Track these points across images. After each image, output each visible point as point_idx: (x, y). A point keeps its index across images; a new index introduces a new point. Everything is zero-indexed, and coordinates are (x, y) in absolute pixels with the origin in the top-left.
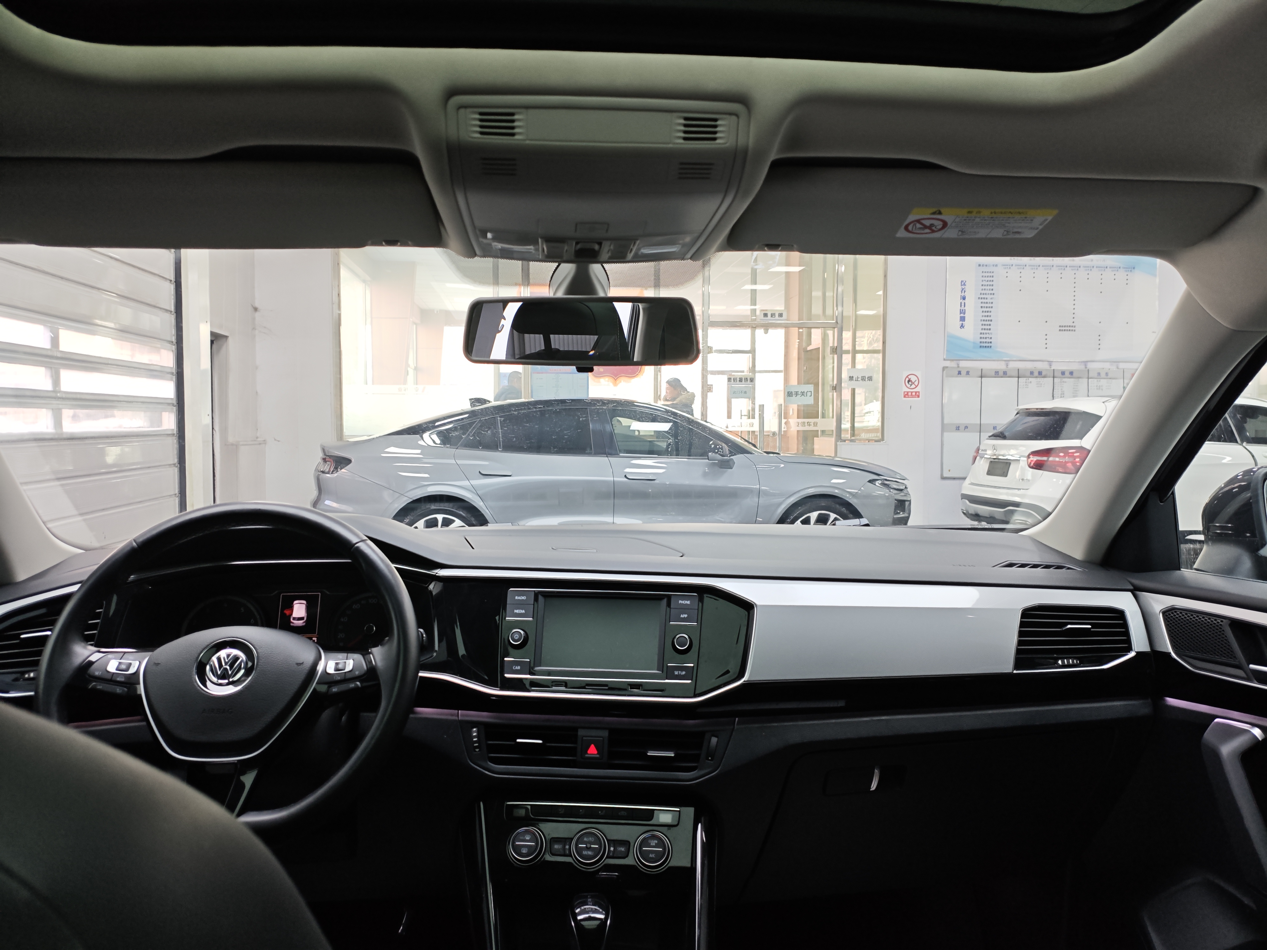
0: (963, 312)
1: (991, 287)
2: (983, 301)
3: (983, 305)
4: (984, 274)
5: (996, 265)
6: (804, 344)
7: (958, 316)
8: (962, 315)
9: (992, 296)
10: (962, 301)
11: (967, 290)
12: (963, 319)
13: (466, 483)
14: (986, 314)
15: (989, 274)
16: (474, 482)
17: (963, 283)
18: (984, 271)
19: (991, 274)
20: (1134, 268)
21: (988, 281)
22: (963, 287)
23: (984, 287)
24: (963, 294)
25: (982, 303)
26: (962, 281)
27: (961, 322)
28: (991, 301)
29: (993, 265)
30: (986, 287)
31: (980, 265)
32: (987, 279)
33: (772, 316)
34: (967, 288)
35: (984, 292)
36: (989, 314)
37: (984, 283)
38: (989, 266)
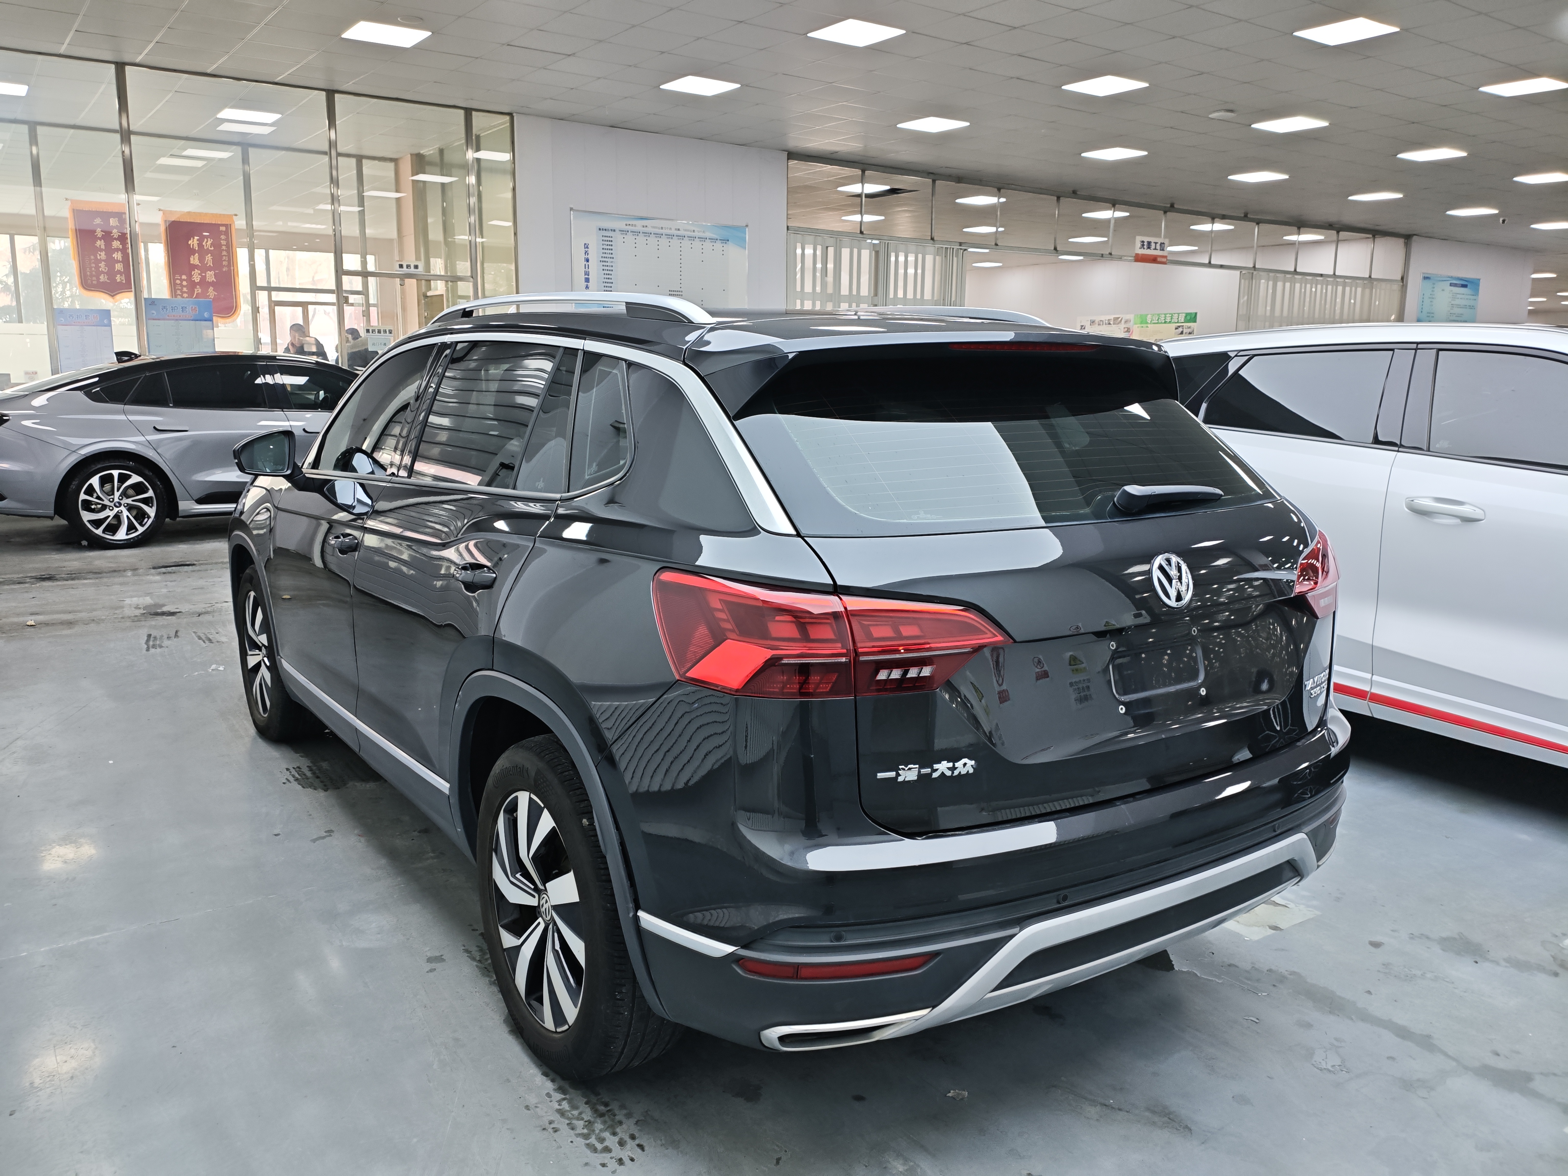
0: (587, 273)
1: (611, 252)
2: (604, 264)
3: (604, 268)
4: (604, 238)
5: (614, 230)
6: (424, 289)
7: (583, 277)
8: (586, 276)
9: (612, 260)
10: (586, 263)
11: (589, 252)
12: (587, 280)
13: (141, 439)
14: (608, 276)
15: (609, 239)
16: (149, 438)
17: (586, 246)
18: (604, 235)
19: (610, 239)
20: (728, 240)
21: (607, 245)
22: (586, 250)
23: (604, 251)
24: (586, 256)
25: (603, 266)
26: (585, 244)
27: (586, 283)
28: (611, 264)
29: (612, 230)
30: (606, 251)
31: (600, 229)
32: (606, 243)
33: (407, 268)
34: (590, 251)
35: (605, 255)
36: (610, 276)
37: (605, 247)
38: (608, 230)
